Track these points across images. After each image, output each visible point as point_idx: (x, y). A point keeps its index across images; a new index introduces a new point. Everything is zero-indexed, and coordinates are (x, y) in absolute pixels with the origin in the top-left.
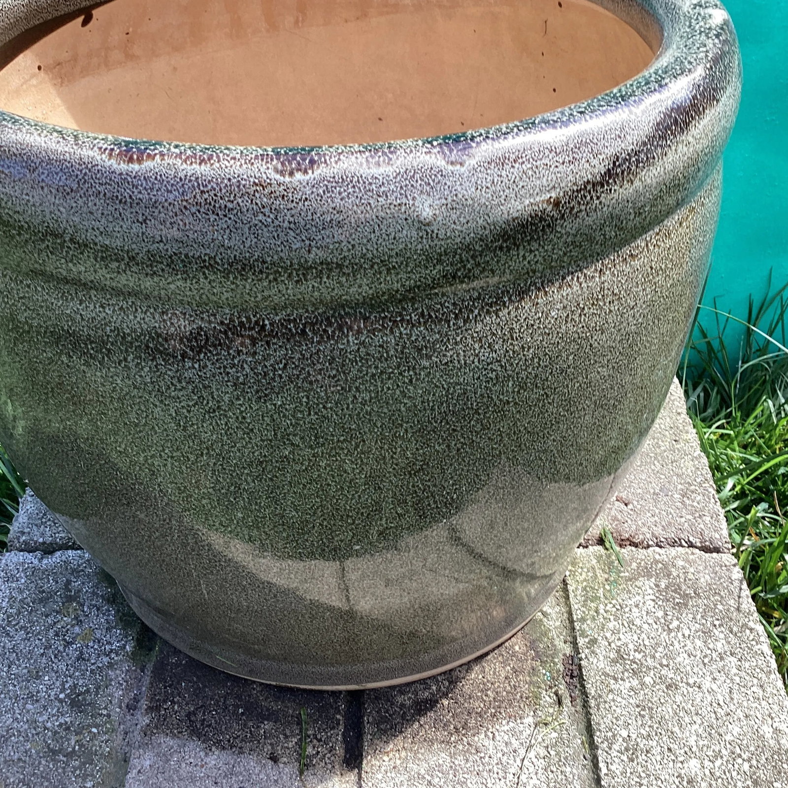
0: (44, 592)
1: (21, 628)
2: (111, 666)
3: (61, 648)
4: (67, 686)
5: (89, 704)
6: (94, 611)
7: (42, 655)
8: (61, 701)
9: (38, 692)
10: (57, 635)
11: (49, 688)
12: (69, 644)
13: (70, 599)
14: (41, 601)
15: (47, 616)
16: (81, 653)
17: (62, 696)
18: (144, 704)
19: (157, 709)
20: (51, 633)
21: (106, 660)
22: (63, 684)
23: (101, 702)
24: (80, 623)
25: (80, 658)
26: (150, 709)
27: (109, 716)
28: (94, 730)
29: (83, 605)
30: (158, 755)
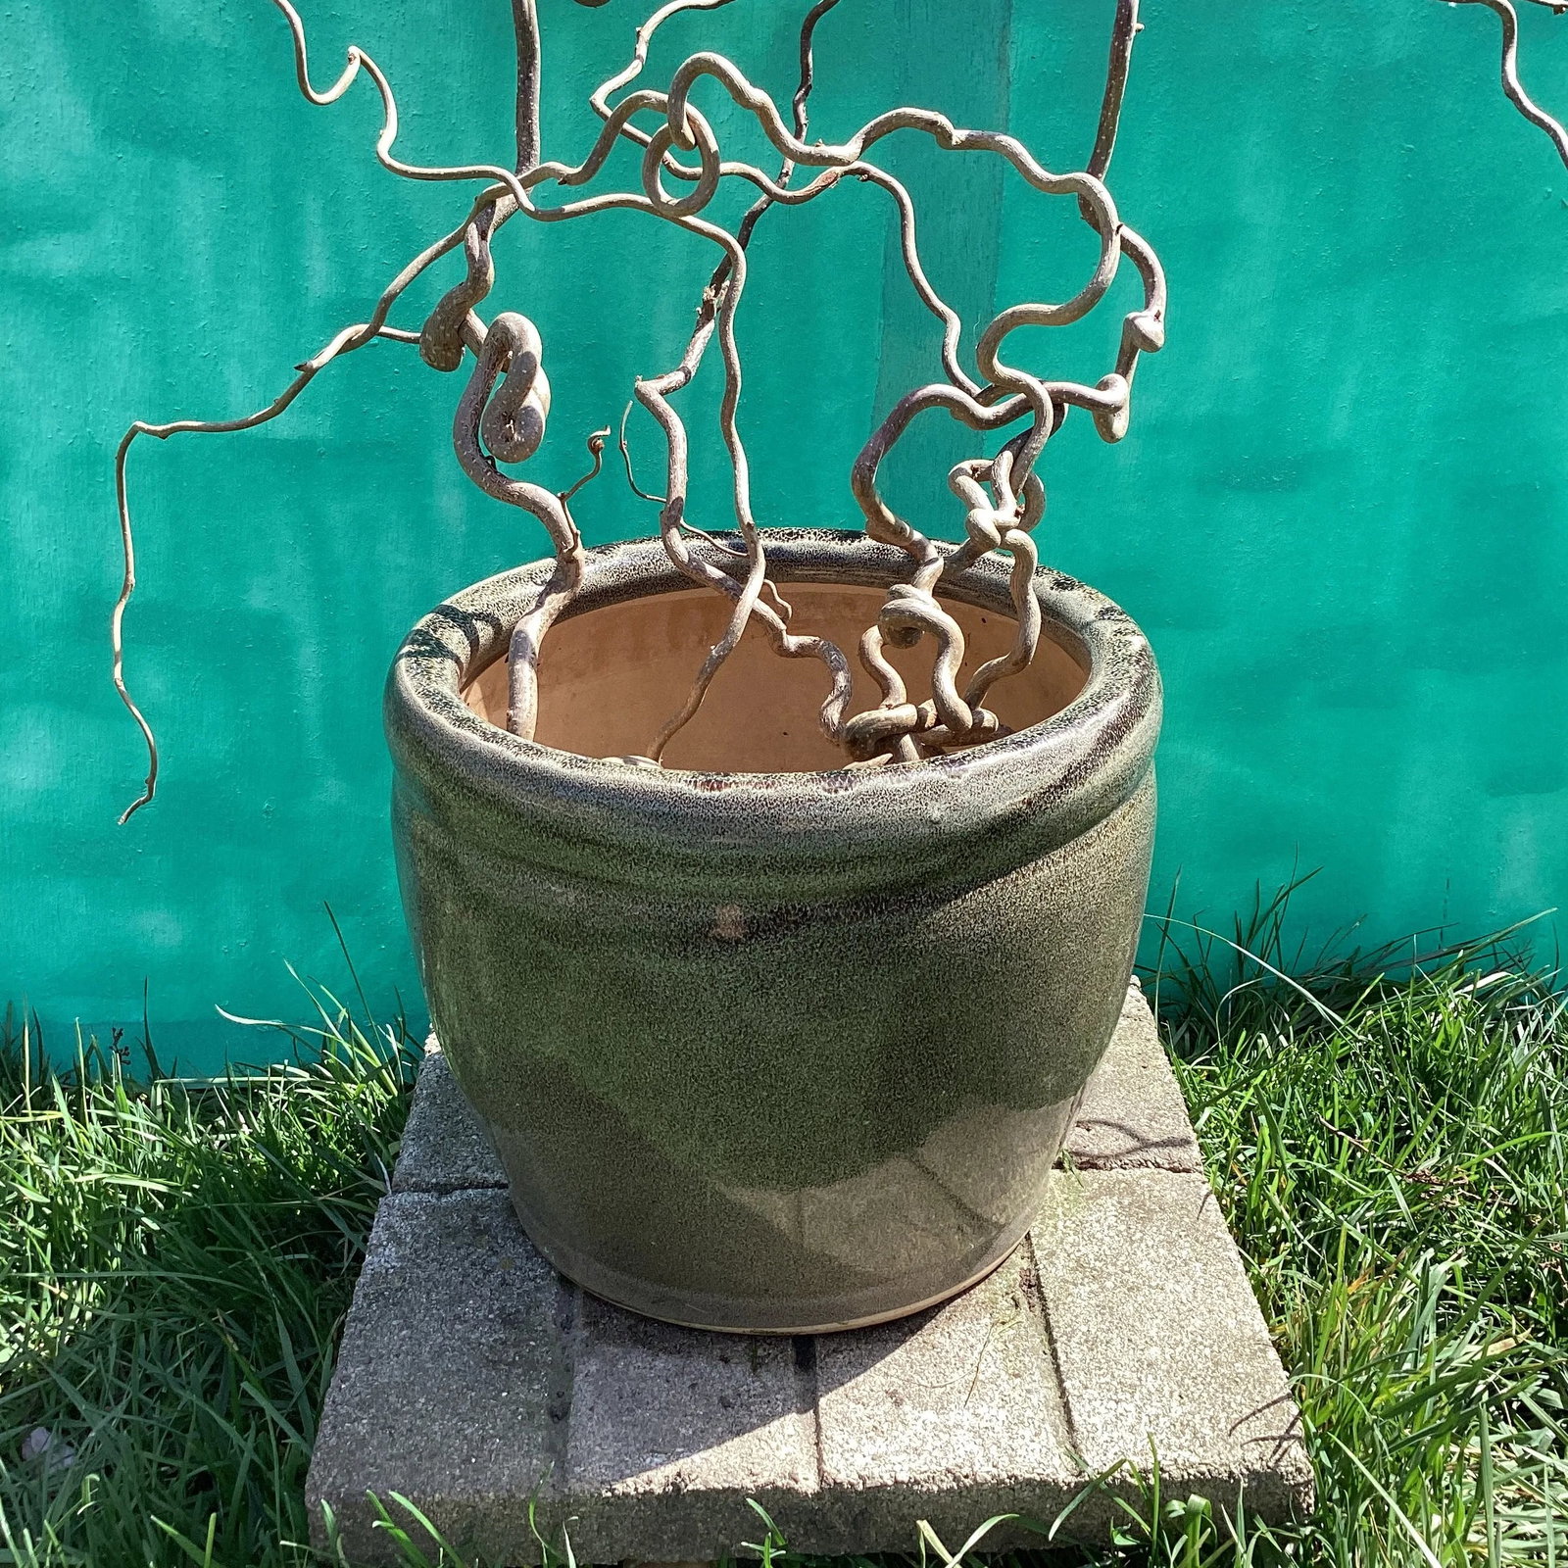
0: (449, 1227)
1: (433, 1260)
2: (538, 1289)
3: (481, 1276)
4: (495, 1307)
5: (523, 1322)
6: (510, 1243)
7: (462, 1282)
8: (490, 1320)
9: (465, 1314)
10: (473, 1264)
11: (475, 1310)
12: (487, 1273)
13: (481, 1233)
14: (449, 1235)
15: (459, 1248)
16: (504, 1279)
17: (491, 1316)
18: (579, 1321)
19: (596, 1324)
20: (467, 1264)
21: (532, 1284)
22: (490, 1307)
23: (535, 1319)
24: (496, 1253)
25: (504, 1283)
26: (587, 1324)
27: (544, 1331)
28: (532, 1343)
29: (495, 1238)
30: (604, 1360)
